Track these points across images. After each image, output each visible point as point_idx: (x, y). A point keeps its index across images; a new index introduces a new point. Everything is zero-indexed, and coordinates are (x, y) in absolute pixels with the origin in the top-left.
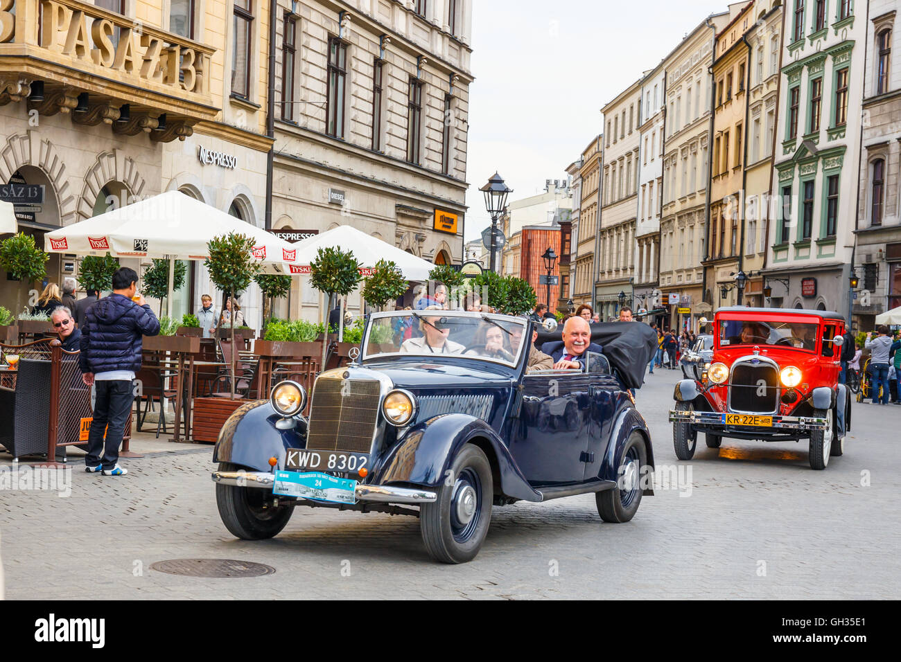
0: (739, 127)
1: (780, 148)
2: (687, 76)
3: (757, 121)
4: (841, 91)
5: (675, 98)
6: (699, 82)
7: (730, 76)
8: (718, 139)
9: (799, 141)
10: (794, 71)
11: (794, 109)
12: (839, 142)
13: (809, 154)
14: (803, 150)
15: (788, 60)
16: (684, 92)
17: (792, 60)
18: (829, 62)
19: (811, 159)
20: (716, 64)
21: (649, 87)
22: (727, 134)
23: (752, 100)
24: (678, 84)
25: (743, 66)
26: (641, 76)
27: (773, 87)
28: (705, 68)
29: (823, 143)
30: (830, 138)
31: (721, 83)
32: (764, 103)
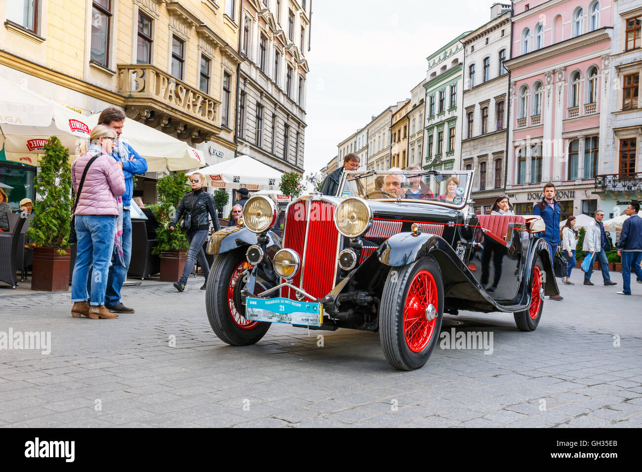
0: (404, 152)
1: (424, 160)
2: (379, 131)
3: (413, 149)
4: (451, 137)
5: (372, 140)
6: (384, 134)
7: (399, 131)
8: (394, 157)
9: (433, 157)
10: (430, 129)
11: (430, 144)
12: (451, 158)
13: (438, 163)
14: (435, 161)
15: (427, 124)
16: (377, 138)
17: (429, 124)
18: (446, 125)
19: (439, 165)
20: (392, 127)
21: (360, 136)
22: (398, 155)
23: (410, 141)
24: (374, 135)
25: (405, 127)
26: (356, 132)
27: (421, 135)
28: (387, 128)
29: (444, 158)
30: (447, 156)
31: (395, 134)
32: (416, 142)
